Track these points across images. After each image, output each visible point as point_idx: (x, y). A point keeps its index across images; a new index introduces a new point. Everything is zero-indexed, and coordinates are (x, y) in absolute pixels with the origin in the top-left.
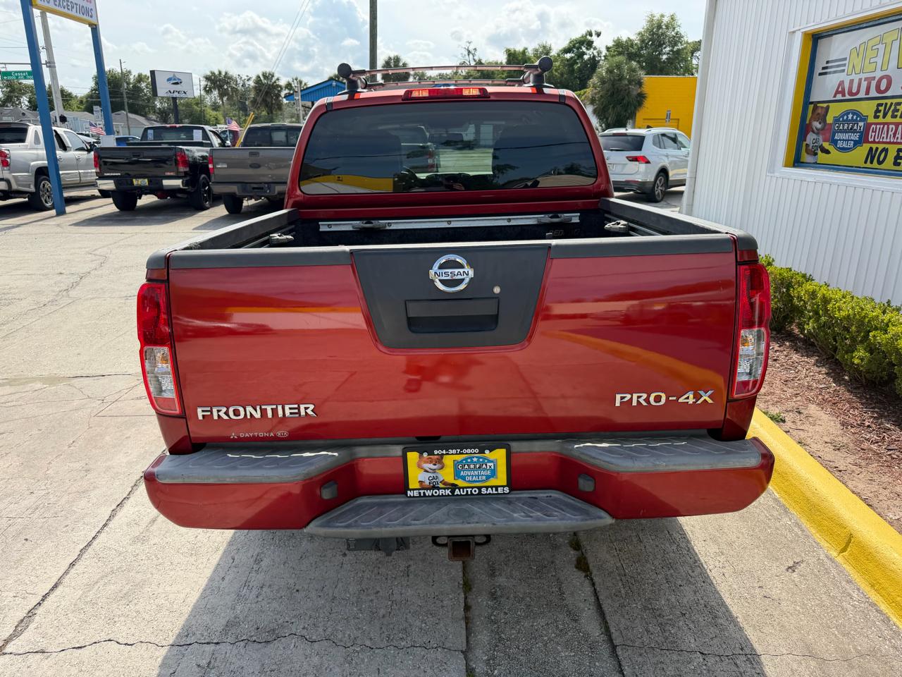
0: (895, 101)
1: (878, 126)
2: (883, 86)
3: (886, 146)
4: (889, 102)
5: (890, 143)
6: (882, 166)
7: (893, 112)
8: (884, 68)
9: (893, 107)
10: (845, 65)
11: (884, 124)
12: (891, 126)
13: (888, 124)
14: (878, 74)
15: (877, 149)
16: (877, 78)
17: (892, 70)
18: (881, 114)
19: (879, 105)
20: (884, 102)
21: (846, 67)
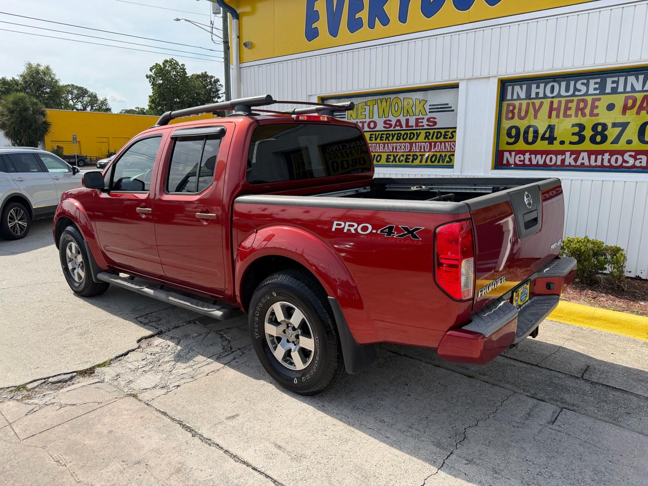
0: (380, 133)
1: (373, 145)
2: (372, 125)
3: (380, 154)
4: (377, 133)
5: (382, 152)
6: (380, 163)
7: (381, 138)
8: (371, 117)
9: (380, 136)
10: (345, 115)
11: (376, 143)
12: (381, 145)
13: (379, 143)
14: (368, 120)
15: (375, 155)
16: (367, 122)
17: (376, 118)
18: (374, 139)
19: (371, 135)
20: (374, 133)
21: (346, 116)
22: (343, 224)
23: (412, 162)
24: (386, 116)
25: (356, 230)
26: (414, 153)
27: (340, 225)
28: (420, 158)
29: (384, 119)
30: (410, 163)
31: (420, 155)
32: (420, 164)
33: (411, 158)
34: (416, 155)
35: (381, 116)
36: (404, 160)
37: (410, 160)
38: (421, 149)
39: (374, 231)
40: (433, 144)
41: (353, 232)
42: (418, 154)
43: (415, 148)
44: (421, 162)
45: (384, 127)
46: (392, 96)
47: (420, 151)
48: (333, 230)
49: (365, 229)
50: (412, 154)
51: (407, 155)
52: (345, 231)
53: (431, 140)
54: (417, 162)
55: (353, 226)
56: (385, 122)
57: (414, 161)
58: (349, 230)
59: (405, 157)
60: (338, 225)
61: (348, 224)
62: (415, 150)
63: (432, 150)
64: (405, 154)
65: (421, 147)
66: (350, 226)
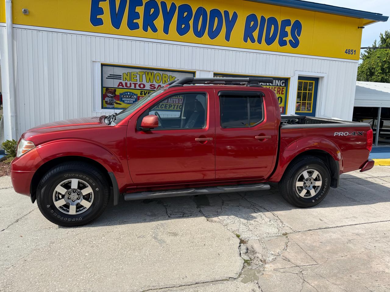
0: (148, 91)
2: (142, 86)
4: (146, 91)
8: (141, 81)
16: (138, 84)
17: (144, 82)
18: (143, 94)
19: (141, 91)
20: (144, 91)
21: (122, 78)
22: (338, 133)
23: (169, 108)
24: (152, 81)
25: (343, 135)
26: (170, 104)
27: (337, 133)
28: (173, 106)
29: (150, 84)
30: (168, 109)
31: (173, 105)
32: (174, 109)
33: (168, 106)
34: (171, 105)
35: (147, 81)
36: (164, 107)
37: (168, 107)
38: (174, 102)
39: (349, 134)
40: (180, 100)
41: (342, 135)
42: (172, 104)
43: (170, 101)
44: (174, 108)
45: (150, 88)
46: (155, 72)
47: (173, 103)
48: (335, 136)
49: (346, 134)
50: (168, 104)
51: (165, 105)
52: (339, 135)
53: (179, 98)
54: (172, 108)
55: (342, 133)
56: (151, 85)
57: (170, 108)
58: (341, 135)
59: (164, 105)
60: (336, 134)
61: (340, 133)
62: (170, 102)
63: (180, 103)
64: (164, 104)
65: (174, 101)
66: (341, 133)
